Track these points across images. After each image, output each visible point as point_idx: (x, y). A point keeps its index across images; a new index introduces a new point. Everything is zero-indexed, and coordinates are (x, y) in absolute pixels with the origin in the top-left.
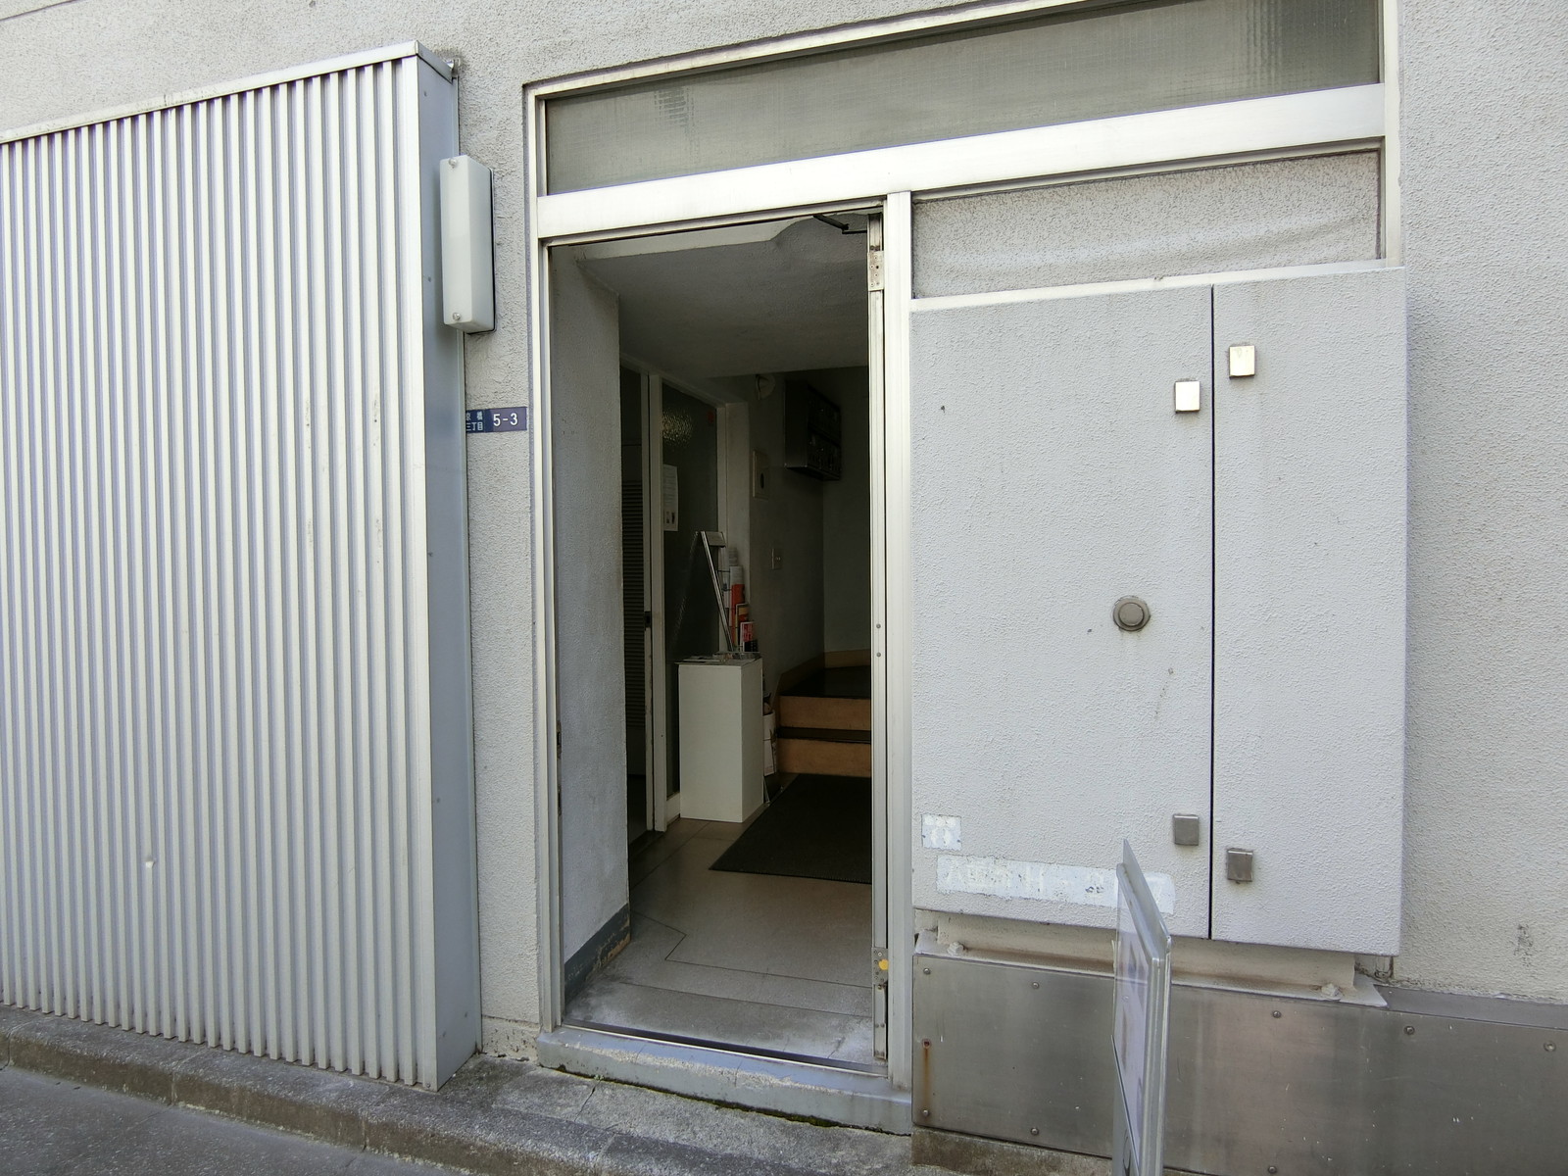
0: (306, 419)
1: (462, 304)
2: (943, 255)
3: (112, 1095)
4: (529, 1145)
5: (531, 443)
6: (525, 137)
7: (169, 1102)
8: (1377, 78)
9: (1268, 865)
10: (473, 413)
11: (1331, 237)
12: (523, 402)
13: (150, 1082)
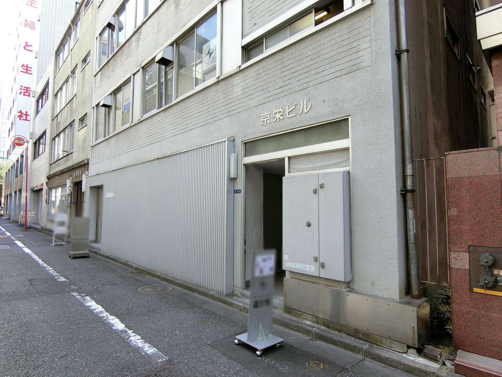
0: (214, 192)
1: (232, 176)
2: (293, 166)
3: (188, 291)
4: (233, 302)
5: (242, 195)
6: (242, 149)
7: (194, 293)
8: (348, 138)
9: (326, 264)
10: (235, 190)
11: (344, 163)
12: (240, 189)
13: (191, 289)
